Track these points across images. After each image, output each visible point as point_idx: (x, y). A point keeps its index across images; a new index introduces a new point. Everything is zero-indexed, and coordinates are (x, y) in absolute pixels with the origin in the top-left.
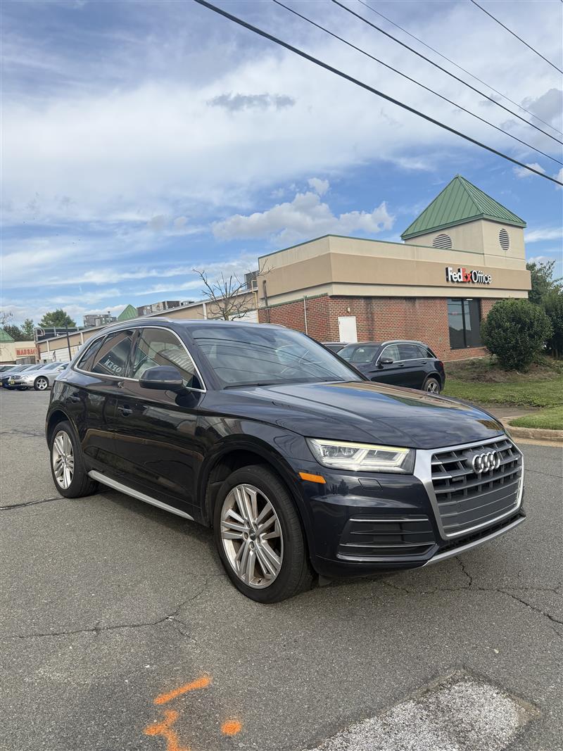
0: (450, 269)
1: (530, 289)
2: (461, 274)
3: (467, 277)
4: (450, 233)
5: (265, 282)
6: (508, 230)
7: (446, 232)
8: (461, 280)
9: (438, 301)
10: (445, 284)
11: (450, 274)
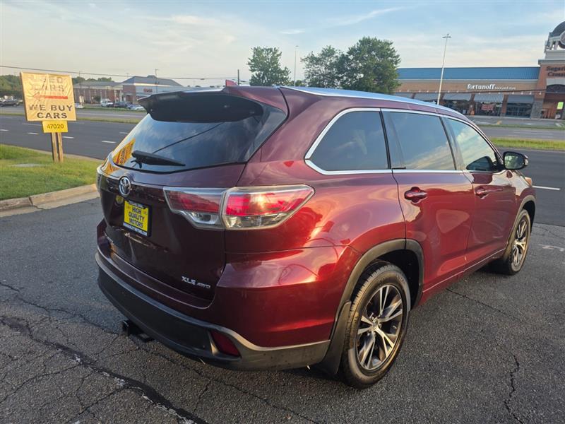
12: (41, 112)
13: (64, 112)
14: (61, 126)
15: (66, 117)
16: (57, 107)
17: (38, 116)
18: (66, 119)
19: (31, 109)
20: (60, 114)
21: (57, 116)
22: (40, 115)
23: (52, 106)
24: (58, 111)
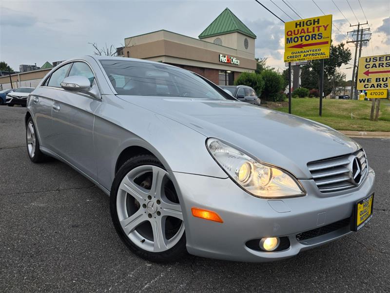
0: (221, 55)
1: (256, 69)
2: (226, 58)
3: (228, 60)
4: (222, 38)
5: (128, 52)
6: (249, 39)
7: (220, 37)
8: (226, 61)
9: (215, 71)
10: (218, 63)
11: (221, 58)
12: (368, 83)
13: (386, 83)
14: (382, 93)
15: (387, 86)
16: (381, 80)
17: (365, 87)
18: (387, 88)
19: (361, 82)
20: (382, 84)
21: (379, 86)
22: (366, 86)
23: (377, 79)
24: (381, 82)
